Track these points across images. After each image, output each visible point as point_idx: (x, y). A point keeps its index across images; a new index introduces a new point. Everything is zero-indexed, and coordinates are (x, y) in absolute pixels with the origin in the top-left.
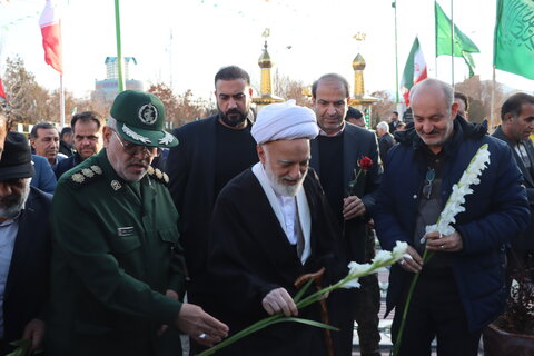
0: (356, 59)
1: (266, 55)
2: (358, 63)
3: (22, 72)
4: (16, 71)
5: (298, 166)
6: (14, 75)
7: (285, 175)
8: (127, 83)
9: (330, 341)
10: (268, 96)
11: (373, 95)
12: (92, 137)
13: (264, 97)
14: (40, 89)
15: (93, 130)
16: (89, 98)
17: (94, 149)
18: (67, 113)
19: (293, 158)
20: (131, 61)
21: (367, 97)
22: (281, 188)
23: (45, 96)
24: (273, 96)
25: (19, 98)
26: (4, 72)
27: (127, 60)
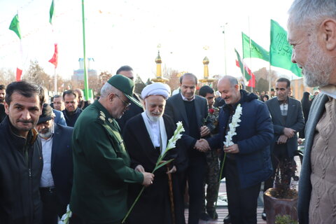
0: (205, 59)
1: (159, 57)
2: (206, 61)
3: (37, 66)
4: (34, 66)
5: (158, 107)
6: (33, 68)
7: (153, 111)
8: (89, 71)
9: (172, 194)
10: (159, 78)
11: (214, 77)
12: (73, 102)
13: (158, 78)
14: (46, 75)
15: (73, 99)
16: (70, 79)
17: (74, 107)
18: (58, 86)
19: (155, 103)
20: (92, 60)
21: (210, 78)
22: (151, 118)
23: (48, 78)
24: (162, 78)
25: (36, 80)
26: (29, 67)
27: (89, 59)
